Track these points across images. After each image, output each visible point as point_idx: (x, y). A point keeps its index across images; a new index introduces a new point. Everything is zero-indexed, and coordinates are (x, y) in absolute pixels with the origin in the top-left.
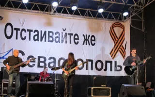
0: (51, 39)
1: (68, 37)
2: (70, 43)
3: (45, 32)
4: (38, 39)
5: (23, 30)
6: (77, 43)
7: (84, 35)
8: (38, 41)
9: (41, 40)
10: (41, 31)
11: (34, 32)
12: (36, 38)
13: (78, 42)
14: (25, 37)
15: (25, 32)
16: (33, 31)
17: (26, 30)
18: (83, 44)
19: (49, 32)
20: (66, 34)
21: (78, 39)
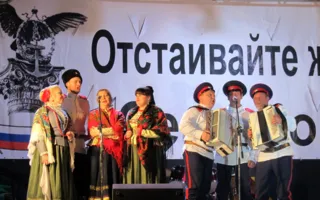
0: (218, 66)
1: (267, 56)
2: (274, 73)
3: (202, 47)
4: (182, 69)
5: (143, 46)
6: (291, 73)
7: (310, 49)
8: (183, 72)
9: (192, 71)
10: (191, 47)
11: (172, 50)
12: (177, 65)
13: (295, 69)
14: (148, 65)
15: (148, 51)
16: (169, 47)
17: (150, 47)
18: (311, 73)
19: (213, 47)
20: (260, 48)
21: (295, 60)
